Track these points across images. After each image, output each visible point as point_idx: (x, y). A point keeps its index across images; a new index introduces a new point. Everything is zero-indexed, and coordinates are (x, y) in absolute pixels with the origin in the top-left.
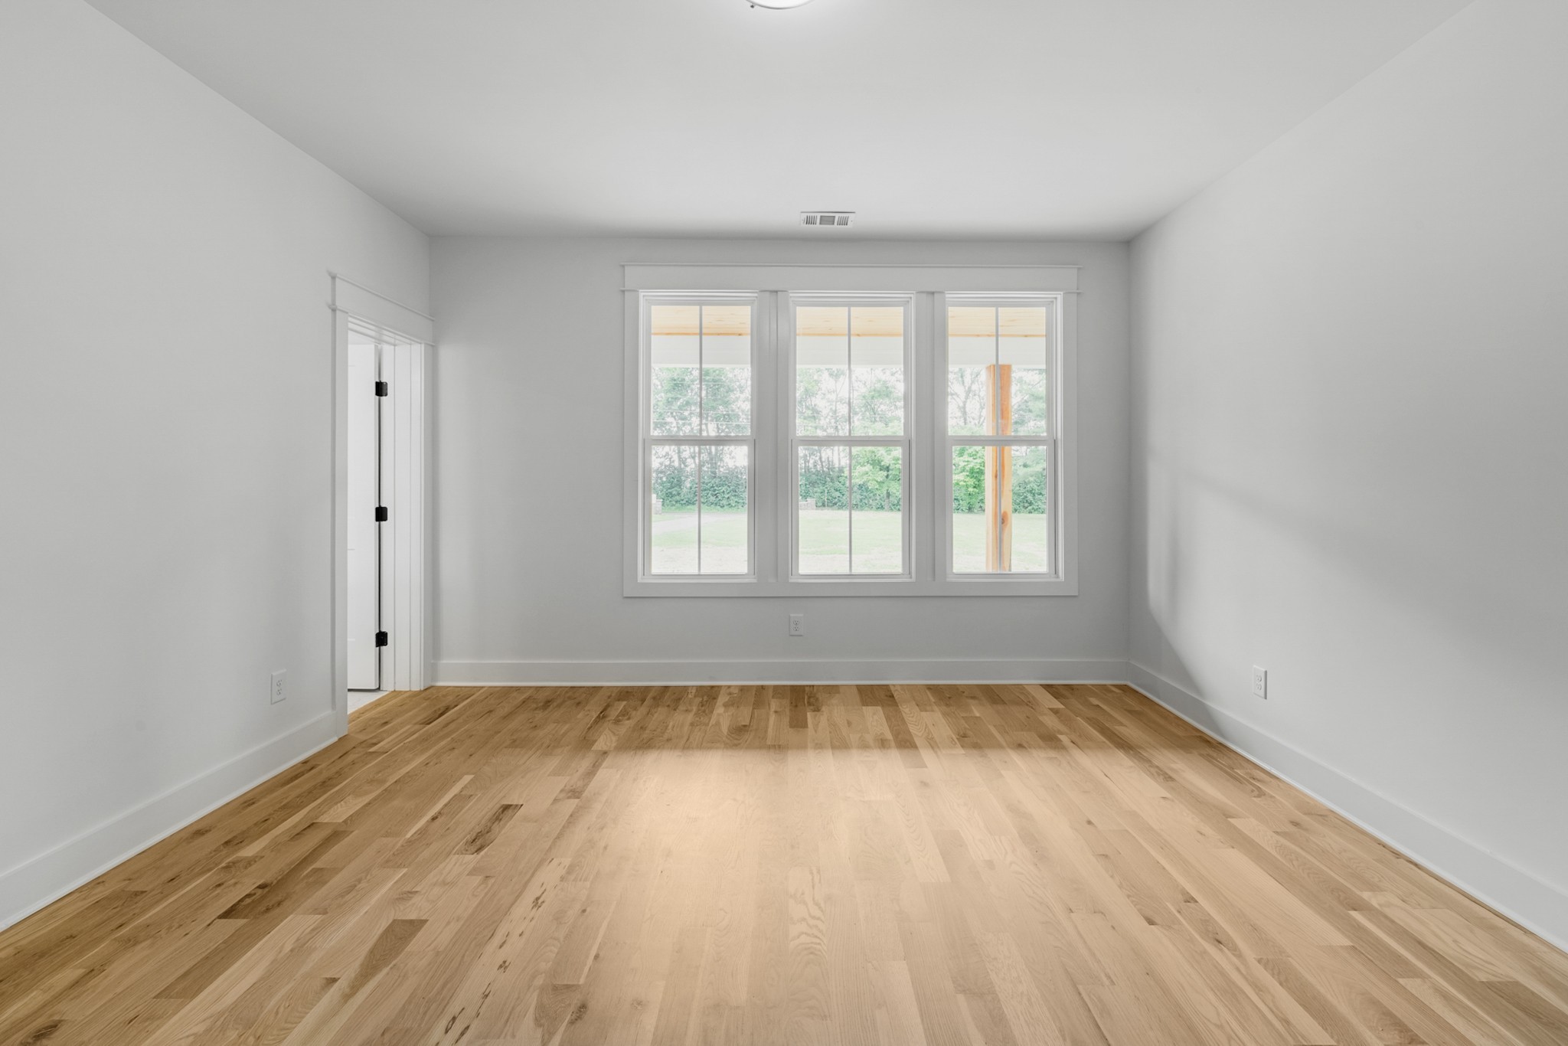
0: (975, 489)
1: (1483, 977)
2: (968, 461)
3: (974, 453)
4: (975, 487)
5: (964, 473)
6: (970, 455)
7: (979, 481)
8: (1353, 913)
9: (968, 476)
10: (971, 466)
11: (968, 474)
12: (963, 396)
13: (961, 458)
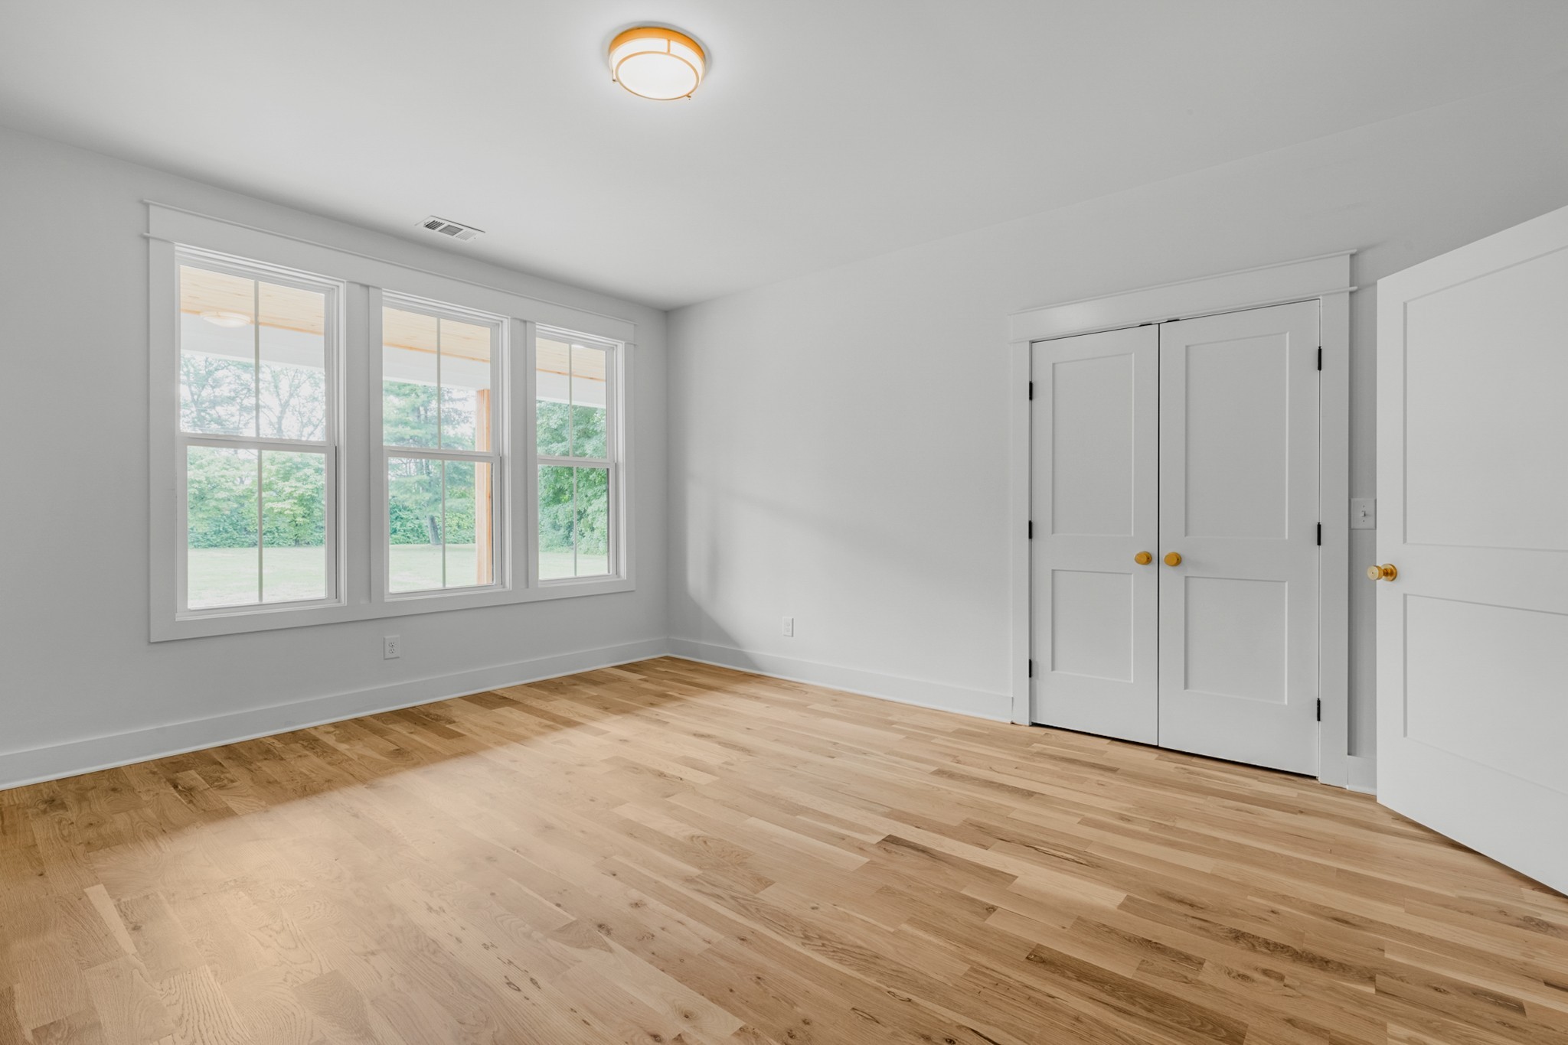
0: (305, 519)
1: (951, 731)
2: (296, 487)
3: (304, 477)
4: (303, 517)
5: (290, 501)
6: (298, 480)
7: (309, 509)
8: (894, 726)
9: (295, 503)
10: (301, 492)
11: (296, 501)
12: (277, 410)
13: (286, 483)
